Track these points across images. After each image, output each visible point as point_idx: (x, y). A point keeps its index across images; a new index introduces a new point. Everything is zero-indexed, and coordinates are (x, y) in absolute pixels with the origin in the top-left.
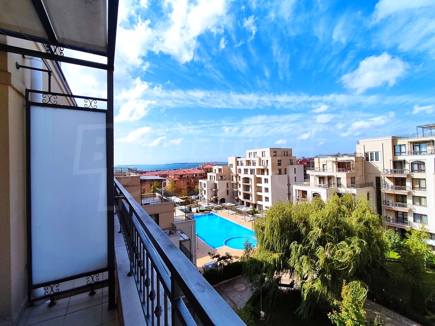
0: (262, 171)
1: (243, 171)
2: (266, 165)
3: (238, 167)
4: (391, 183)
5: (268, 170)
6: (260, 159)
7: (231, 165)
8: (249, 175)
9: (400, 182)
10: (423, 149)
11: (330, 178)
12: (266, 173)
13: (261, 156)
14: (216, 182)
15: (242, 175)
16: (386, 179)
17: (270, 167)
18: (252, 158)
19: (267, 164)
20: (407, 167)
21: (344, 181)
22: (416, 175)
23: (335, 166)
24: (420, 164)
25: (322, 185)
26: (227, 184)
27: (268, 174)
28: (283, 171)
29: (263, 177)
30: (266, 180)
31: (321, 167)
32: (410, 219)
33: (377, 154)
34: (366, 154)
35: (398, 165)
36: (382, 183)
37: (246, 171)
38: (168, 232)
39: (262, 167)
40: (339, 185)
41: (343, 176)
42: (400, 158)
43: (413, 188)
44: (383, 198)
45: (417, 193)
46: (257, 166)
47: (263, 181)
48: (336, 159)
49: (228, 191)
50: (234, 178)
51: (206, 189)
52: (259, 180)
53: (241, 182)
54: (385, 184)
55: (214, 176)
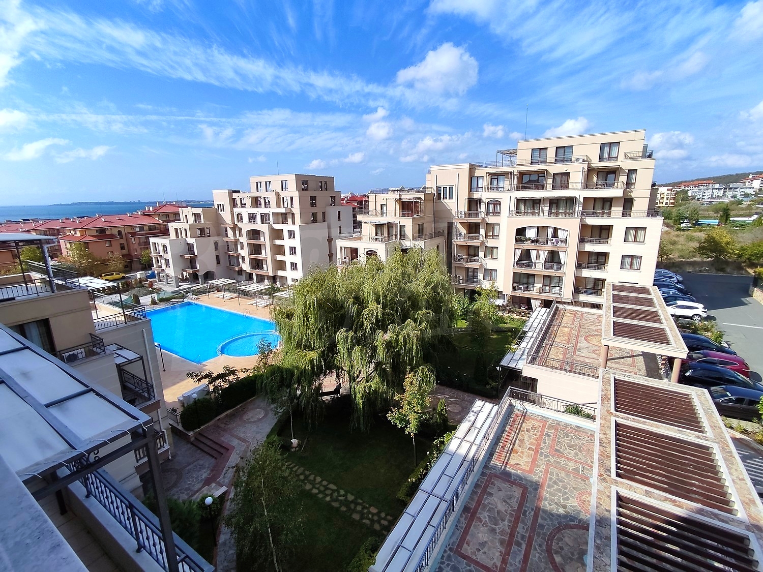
0: (284, 218)
1: (246, 218)
2: (289, 206)
3: (237, 210)
4: (464, 231)
5: (293, 214)
6: (278, 195)
7: (221, 207)
8: (258, 226)
9: (473, 229)
10: (501, 185)
11: (390, 226)
12: (290, 220)
13: (279, 190)
14: (191, 240)
15: (246, 226)
16: (459, 226)
17: (296, 210)
18: (262, 194)
19: (292, 204)
20: (483, 208)
21: (409, 231)
22: (491, 219)
23: (397, 206)
24: (497, 203)
25: (380, 237)
26: (216, 243)
27: (294, 223)
28: (320, 217)
29: (286, 228)
30: (291, 234)
31: (379, 208)
32: (481, 276)
33: (451, 188)
34: (438, 189)
35: (473, 204)
36: (454, 230)
37: (252, 217)
38: (81, 353)
39: (283, 210)
40: (403, 236)
41: (408, 222)
42: (476, 196)
43: (487, 236)
44: (454, 252)
45: (490, 243)
46: (273, 209)
47: (286, 234)
48: (400, 196)
49: (218, 257)
50: (230, 232)
51: (169, 256)
52: (278, 234)
53: (244, 239)
54: (459, 232)
55: (186, 230)
